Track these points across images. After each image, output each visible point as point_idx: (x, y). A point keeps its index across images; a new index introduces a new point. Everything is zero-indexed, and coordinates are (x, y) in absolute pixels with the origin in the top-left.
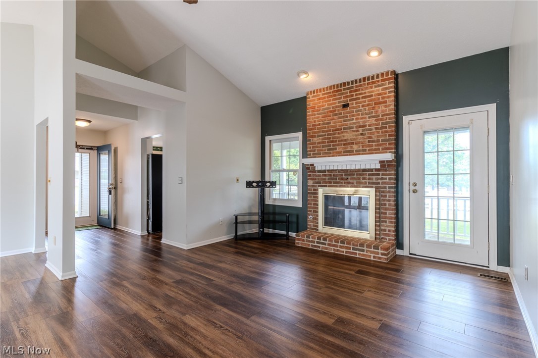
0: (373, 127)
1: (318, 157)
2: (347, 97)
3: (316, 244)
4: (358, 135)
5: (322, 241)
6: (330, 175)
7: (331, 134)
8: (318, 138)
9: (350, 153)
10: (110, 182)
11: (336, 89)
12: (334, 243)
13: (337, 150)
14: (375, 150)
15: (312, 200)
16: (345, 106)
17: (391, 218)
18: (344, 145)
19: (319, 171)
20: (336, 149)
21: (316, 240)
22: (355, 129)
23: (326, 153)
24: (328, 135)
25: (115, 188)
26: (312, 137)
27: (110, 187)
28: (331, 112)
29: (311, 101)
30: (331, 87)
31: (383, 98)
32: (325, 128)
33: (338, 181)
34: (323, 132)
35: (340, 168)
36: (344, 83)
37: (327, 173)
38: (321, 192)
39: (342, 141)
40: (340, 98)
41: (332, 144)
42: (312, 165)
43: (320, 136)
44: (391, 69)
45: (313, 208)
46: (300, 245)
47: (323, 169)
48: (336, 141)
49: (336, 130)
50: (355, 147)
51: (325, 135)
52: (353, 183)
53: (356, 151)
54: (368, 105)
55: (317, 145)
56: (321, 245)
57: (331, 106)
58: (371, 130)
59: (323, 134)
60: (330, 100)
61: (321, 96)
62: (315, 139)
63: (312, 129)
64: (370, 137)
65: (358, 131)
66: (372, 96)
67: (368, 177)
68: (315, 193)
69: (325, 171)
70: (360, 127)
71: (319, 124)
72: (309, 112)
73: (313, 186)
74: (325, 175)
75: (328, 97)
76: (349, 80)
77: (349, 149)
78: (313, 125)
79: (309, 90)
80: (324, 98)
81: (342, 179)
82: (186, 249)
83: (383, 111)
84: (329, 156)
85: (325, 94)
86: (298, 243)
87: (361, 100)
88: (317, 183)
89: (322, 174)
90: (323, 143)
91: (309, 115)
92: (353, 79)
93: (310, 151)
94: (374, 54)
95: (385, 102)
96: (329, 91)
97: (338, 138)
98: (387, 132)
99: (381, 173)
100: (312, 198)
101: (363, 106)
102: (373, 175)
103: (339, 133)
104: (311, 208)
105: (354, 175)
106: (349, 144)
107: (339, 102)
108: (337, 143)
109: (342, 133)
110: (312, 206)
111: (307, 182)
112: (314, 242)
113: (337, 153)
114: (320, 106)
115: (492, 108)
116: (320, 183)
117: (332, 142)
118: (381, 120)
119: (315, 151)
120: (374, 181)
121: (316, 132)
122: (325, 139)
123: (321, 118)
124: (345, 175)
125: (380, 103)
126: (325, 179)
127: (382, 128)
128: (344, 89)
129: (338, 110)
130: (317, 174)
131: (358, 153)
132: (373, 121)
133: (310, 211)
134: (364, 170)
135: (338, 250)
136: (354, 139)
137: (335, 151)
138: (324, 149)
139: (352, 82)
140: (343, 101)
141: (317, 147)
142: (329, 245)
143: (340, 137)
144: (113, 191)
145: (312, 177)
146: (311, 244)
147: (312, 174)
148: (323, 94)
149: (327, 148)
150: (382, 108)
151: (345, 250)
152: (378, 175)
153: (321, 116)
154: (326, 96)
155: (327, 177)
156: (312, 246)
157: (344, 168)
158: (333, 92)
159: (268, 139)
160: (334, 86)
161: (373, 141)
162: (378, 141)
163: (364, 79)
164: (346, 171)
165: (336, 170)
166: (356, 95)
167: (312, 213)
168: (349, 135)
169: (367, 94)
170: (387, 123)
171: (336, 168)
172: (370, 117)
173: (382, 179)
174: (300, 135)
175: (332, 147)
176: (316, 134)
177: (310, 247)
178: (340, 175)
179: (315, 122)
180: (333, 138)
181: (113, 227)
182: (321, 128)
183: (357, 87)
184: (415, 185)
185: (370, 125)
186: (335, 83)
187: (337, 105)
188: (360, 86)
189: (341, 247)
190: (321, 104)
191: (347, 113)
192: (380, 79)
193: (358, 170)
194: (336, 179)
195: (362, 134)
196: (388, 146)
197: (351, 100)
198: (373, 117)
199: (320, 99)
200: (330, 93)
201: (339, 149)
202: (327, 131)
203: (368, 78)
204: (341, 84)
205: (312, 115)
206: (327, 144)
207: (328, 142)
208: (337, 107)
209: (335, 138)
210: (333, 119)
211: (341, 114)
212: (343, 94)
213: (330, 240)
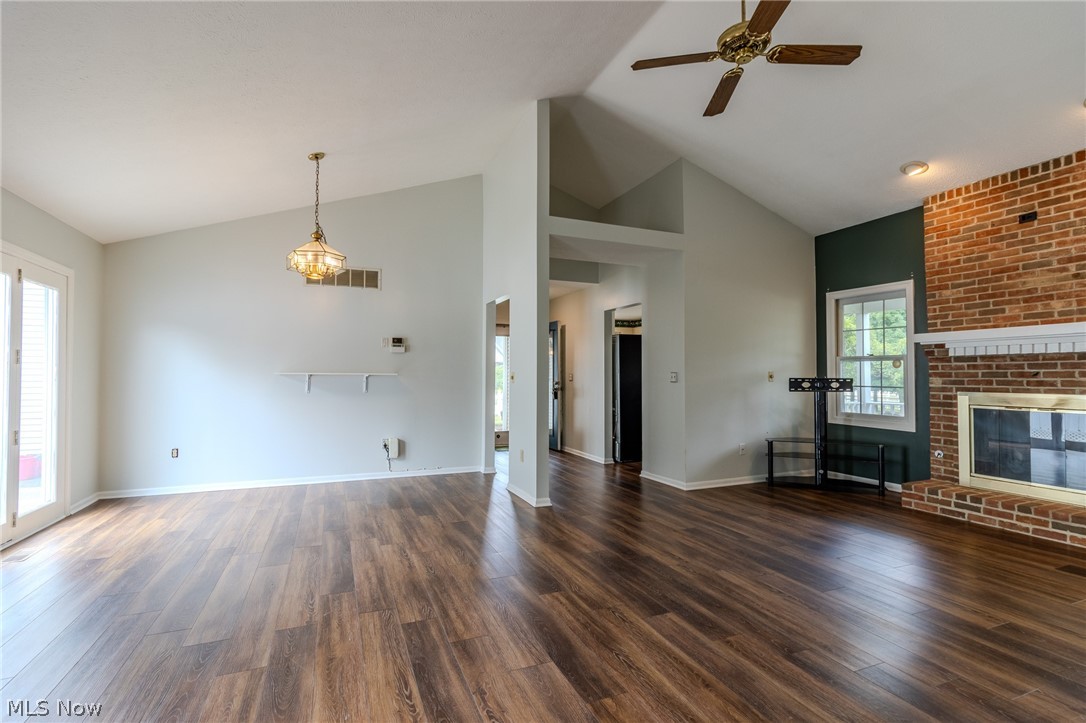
1: (955, 330)
2: (1030, 199)
3: (953, 508)
4: (1065, 279)
5: (968, 503)
6: (990, 367)
7: (988, 281)
8: (955, 290)
9: (1044, 318)
10: (556, 380)
11: (1000, 185)
12: (1000, 509)
13: (1007, 313)
15: (940, 419)
16: (1027, 218)
18: (1026, 301)
19: (958, 359)
20: (1003, 311)
21: (954, 500)
22: (1056, 266)
23: (976, 321)
24: (981, 282)
25: (563, 389)
26: (939, 288)
27: (556, 386)
28: (988, 233)
29: (935, 216)
30: (986, 182)
32: (973, 267)
33: (1010, 378)
34: (967, 276)
35: (1015, 351)
36: (1024, 171)
37: (979, 362)
38: (964, 403)
39: (1018, 293)
40: (1013, 203)
41: (991, 300)
42: (942, 346)
43: (960, 285)
45: (944, 434)
46: (913, 507)
47: (970, 353)
48: (1003, 294)
49: (1002, 271)
50: (1057, 305)
51: (973, 283)
52: (1052, 384)
53: (1062, 314)
55: (951, 304)
56: (967, 512)
57: (989, 222)
59: (968, 280)
60: (985, 210)
61: (961, 203)
62: (947, 293)
63: (938, 273)
65: (1065, 270)
68: (950, 405)
69: (974, 358)
70: (1070, 260)
71: (958, 262)
72: (932, 238)
73: (943, 390)
74: (975, 367)
75: (978, 204)
76: (1038, 161)
77: (1040, 310)
78: (941, 265)
79: (930, 194)
80: (970, 206)
81: (1022, 375)
82: (685, 489)
84: (985, 327)
85: (970, 198)
86: (910, 504)
87: (1072, 201)
88: (954, 383)
89: (965, 364)
90: (968, 299)
91: (931, 245)
93: (936, 318)
96: (981, 191)
97: (1007, 287)
100: (942, 414)
103: (1009, 278)
104: (938, 434)
105: (1054, 366)
106: (1038, 299)
107: (1008, 213)
108: (1007, 298)
109: (1020, 275)
110: (942, 430)
111: (927, 382)
112: (949, 504)
113: (1005, 318)
114: (960, 225)
116: (962, 383)
117: (992, 296)
119: (946, 316)
121: (950, 279)
122: (973, 291)
123: (961, 249)
124: (1031, 366)
126: (976, 375)
128: (1023, 183)
129: (1008, 229)
130: (954, 364)
131: (1066, 317)
133: (938, 441)
135: (1012, 526)
136: (1055, 288)
137: (1000, 315)
138: (970, 311)
139: (1046, 165)
140: (1020, 209)
141: (952, 308)
142: (989, 512)
143: (1012, 286)
144: (559, 393)
145: (940, 371)
146: (939, 506)
147: (940, 364)
148: (965, 200)
149: (978, 310)
151: (1031, 527)
153: (961, 243)
154: (974, 201)
155: (980, 372)
156: (943, 510)
157: (1027, 351)
158: (991, 192)
159: (831, 297)
160: (995, 178)
163: (1080, 154)
164: (1033, 357)
165: (1003, 357)
166: (1058, 192)
167: (942, 444)
168: (1038, 281)
171: (1003, 351)
174: (908, 285)
175: (991, 307)
176: (949, 283)
177: (939, 513)
178: (1016, 365)
179: (946, 257)
180: (993, 288)
181: (559, 448)
182: (961, 269)
183: (1058, 174)
186: (999, 172)
187: (1004, 217)
188: (1069, 171)
189: (1019, 519)
190: (961, 219)
191: (1033, 232)
193: (1068, 356)
194: (1005, 375)
195: (1076, 276)
197: (1043, 204)
199: (957, 209)
200: (985, 194)
201: (1009, 311)
202: (978, 275)
204: (1015, 173)
205: (938, 244)
206: (978, 301)
207: (981, 298)
208: (1003, 222)
209: (1000, 287)
210: (994, 249)
211: (1015, 236)
212: (1019, 193)
213: (991, 503)
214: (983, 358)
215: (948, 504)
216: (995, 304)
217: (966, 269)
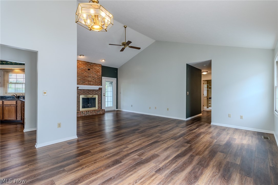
0: (96, 78)
2: (89, 67)
3: (86, 114)
4: (92, 79)
5: (88, 112)
6: (83, 91)
7: (84, 77)
9: (90, 85)
11: (86, 63)
14: (97, 84)
16: (89, 70)
17: (100, 103)
18: (88, 82)
21: (86, 113)
22: (92, 77)
23: (82, 83)
24: (83, 77)
28: (84, 70)
30: (84, 62)
31: (99, 71)
32: (82, 75)
34: (81, 76)
35: (86, 89)
36: (89, 62)
37: (82, 90)
38: (81, 97)
39: (87, 80)
40: (87, 67)
42: (78, 87)
44: (101, 64)
46: (79, 116)
48: (85, 80)
49: (86, 76)
50: (92, 83)
51: (82, 77)
52: (91, 94)
53: (92, 84)
54: (95, 71)
56: (87, 114)
57: (84, 68)
58: (96, 79)
60: (84, 66)
61: (80, 63)
64: (96, 81)
65: (92, 78)
66: (96, 69)
67: (95, 92)
69: (81, 90)
70: (93, 77)
71: (80, 73)
74: (81, 91)
76: (90, 62)
77: (90, 83)
80: (82, 64)
81: (87, 92)
83: (99, 74)
84: (83, 85)
87: (93, 69)
89: (80, 91)
90: (81, 80)
92: (92, 62)
94: (103, 61)
95: (99, 72)
97: (86, 79)
98: (100, 80)
99: (98, 91)
101: (94, 71)
102: (96, 91)
103: (86, 78)
105: (91, 91)
106: (90, 82)
107: (87, 68)
109: (88, 78)
114: (80, 67)
115: (116, 79)
116: (79, 94)
117: (84, 80)
118: (98, 76)
120: (96, 93)
122: (81, 79)
123: (80, 71)
124: (88, 91)
125: (98, 72)
126: (81, 92)
127: (98, 79)
128: (88, 64)
131: (92, 85)
132: (96, 76)
134: (94, 90)
135: (93, 114)
136: (91, 80)
139: (91, 63)
141: (78, 81)
142: (90, 113)
143: (87, 79)
146: (83, 114)
148: (81, 63)
150: (98, 73)
151: (95, 113)
152: (97, 91)
153: (80, 70)
155: (82, 92)
156: (84, 115)
157: (88, 89)
158: (85, 64)
160: (85, 62)
161: (96, 82)
162: (98, 82)
163: (94, 63)
164: (89, 90)
165: (85, 90)
166: (92, 67)
168: (90, 79)
169: (95, 68)
170: (100, 78)
172: (96, 75)
173: (98, 92)
180: (84, 79)
182: (80, 74)
183: (92, 65)
184: (104, 94)
185: (96, 77)
188: (93, 65)
189: (94, 113)
191: (89, 72)
192: (98, 65)
193: (92, 90)
194: (85, 92)
195: (93, 79)
196: (100, 84)
197: (91, 68)
198: (97, 75)
199: (80, 64)
200: (84, 63)
201: (86, 83)
202: (82, 76)
203: (96, 64)
204: (87, 62)
207: (83, 80)
208: (86, 69)
209: (85, 79)
210: (85, 73)
211: (87, 72)
212: (88, 65)
213: (87, 112)
214: (83, 90)
215: (81, 114)
216: (84, 81)
217: (81, 75)
